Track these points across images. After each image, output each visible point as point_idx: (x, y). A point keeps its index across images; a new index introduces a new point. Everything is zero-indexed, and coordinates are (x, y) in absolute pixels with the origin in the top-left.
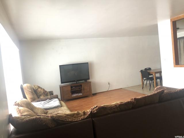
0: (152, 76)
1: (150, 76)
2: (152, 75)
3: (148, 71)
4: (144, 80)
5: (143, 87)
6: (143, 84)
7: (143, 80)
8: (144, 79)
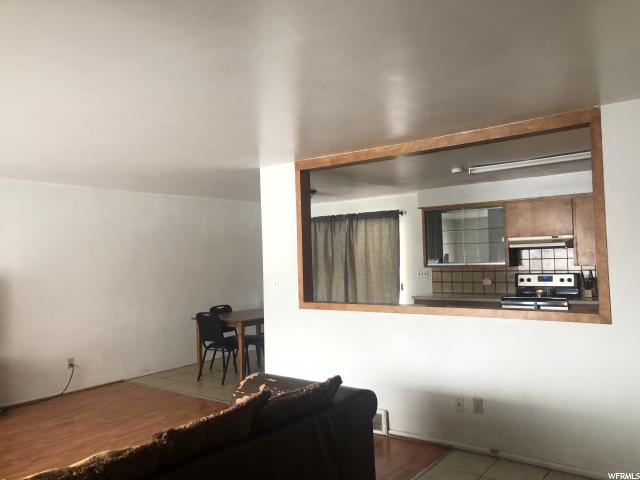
0: (232, 334)
1: (226, 335)
2: (233, 329)
3: (221, 317)
4: (207, 348)
5: (200, 375)
6: (202, 361)
7: (204, 349)
8: (208, 343)
